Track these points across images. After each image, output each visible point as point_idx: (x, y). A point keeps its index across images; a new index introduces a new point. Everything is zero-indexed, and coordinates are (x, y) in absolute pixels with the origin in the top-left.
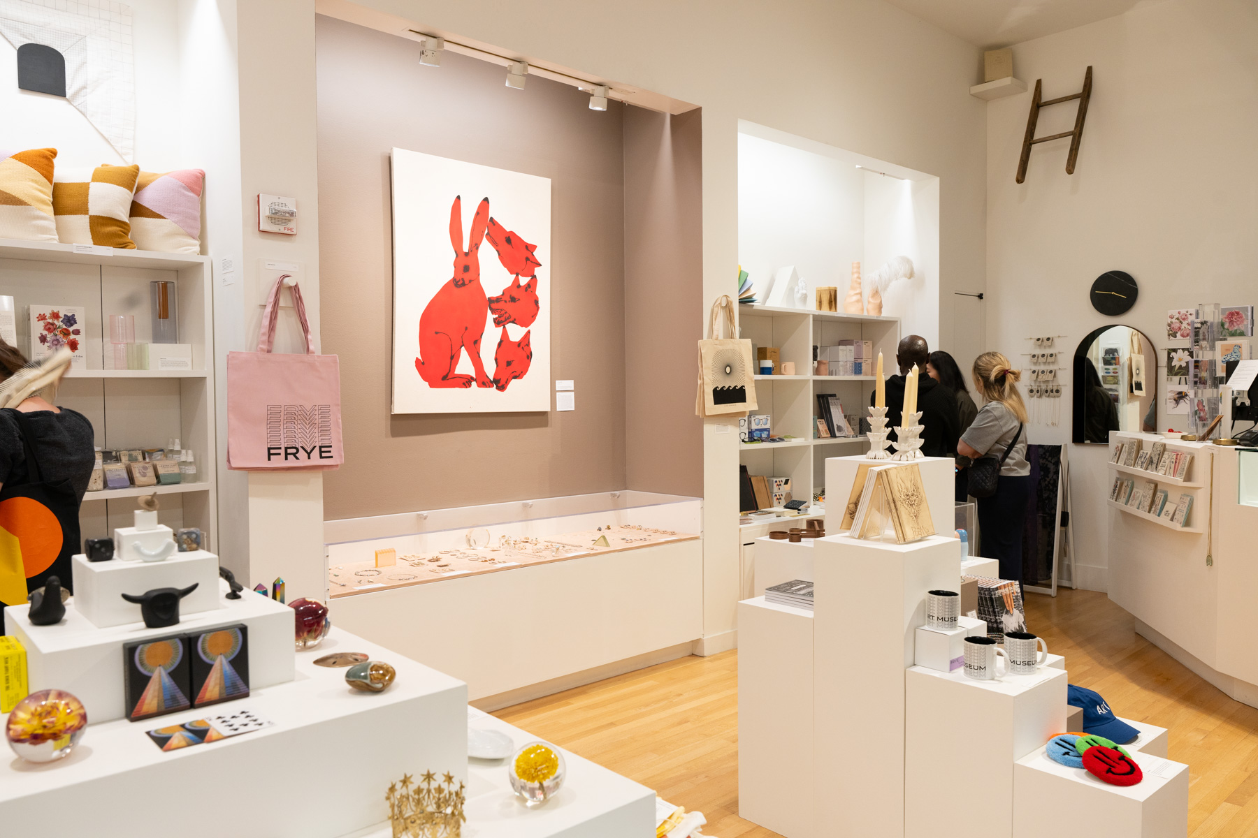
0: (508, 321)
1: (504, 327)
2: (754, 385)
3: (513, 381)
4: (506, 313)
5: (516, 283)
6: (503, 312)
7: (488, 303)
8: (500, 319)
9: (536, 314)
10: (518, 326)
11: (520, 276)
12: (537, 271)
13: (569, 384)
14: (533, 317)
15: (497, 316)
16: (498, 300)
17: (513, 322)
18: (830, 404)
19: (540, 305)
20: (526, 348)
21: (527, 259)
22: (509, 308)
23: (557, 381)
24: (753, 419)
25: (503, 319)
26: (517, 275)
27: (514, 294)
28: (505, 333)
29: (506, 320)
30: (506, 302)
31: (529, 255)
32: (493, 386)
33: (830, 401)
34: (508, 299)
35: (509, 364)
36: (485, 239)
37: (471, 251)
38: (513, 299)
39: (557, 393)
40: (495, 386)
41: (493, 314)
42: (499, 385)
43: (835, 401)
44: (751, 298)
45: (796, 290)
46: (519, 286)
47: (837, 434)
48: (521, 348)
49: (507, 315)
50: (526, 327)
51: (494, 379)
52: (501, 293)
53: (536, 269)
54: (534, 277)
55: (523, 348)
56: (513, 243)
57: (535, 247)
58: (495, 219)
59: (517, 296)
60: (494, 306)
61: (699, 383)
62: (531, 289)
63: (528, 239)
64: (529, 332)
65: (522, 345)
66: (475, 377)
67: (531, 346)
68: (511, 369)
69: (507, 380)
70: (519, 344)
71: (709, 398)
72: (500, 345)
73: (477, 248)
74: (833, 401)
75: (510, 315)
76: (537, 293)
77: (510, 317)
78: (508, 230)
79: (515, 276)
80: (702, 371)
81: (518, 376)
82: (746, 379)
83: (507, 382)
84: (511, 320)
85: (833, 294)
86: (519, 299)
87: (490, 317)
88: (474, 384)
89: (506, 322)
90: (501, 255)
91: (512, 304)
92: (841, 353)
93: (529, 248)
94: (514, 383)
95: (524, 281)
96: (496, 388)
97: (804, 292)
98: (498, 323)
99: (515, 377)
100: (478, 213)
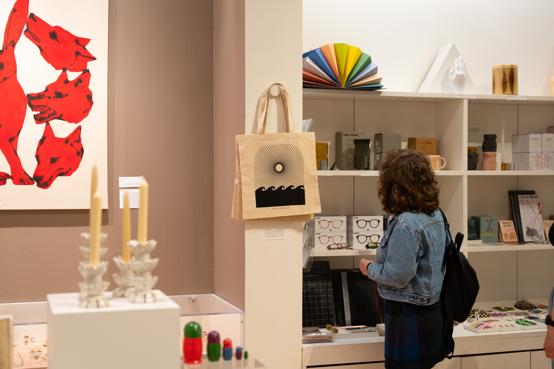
0: (53, 117)
1: (48, 124)
2: (317, 185)
3: (59, 178)
4: (50, 109)
5: (63, 79)
6: (46, 108)
7: (27, 100)
8: (42, 116)
9: (89, 109)
10: (66, 122)
11: (68, 72)
12: (90, 65)
13: (140, 181)
14: (86, 113)
15: (38, 112)
16: (39, 96)
17: (59, 118)
18: (520, 203)
19: (94, 99)
20: (75, 145)
21: (77, 53)
22: (54, 104)
23: (120, 178)
24: (354, 220)
25: (46, 115)
26: (65, 70)
27: (60, 89)
28: (48, 131)
29: (49, 116)
30: (49, 98)
31: (80, 49)
32: (34, 183)
33: (520, 199)
34: (53, 95)
35: (53, 161)
36: (23, 36)
37: (6, 49)
38: (59, 95)
39: (120, 190)
40: (36, 183)
41: (33, 110)
42: (42, 182)
43: (530, 200)
44: (379, 83)
45: (451, 71)
46: (67, 81)
47: (526, 238)
48: (69, 145)
49: (51, 111)
50: (76, 123)
51: (34, 175)
52: (44, 90)
53: (88, 63)
54: (86, 72)
55: (72, 145)
56: (58, 39)
57: (87, 41)
58: (37, 14)
59: (64, 92)
60: (34, 102)
61: (235, 183)
62: (82, 84)
63: (78, 33)
64: (79, 128)
65: (70, 141)
66: (10, 174)
67: (82, 142)
68: (57, 166)
69: (52, 177)
70: (66, 140)
71: (250, 199)
72: (42, 142)
73: (14, 46)
74: (525, 200)
75: (55, 111)
76: (90, 88)
77: (55, 113)
78: (53, 25)
79: (60, 72)
80: (239, 169)
81: (67, 173)
82: (306, 177)
83: (52, 179)
84: (56, 116)
85: (508, 73)
86: (67, 95)
87: (30, 114)
88: (9, 181)
89: (49, 119)
90: (44, 51)
91: (59, 100)
92: (531, 143)
93: (80, 42)
94: (59, 180)
95: (72, 76)
96: (37, 185)
97: (460, 73)
98: (38, 119)
99: (62, 174)
100: (14, 10)
